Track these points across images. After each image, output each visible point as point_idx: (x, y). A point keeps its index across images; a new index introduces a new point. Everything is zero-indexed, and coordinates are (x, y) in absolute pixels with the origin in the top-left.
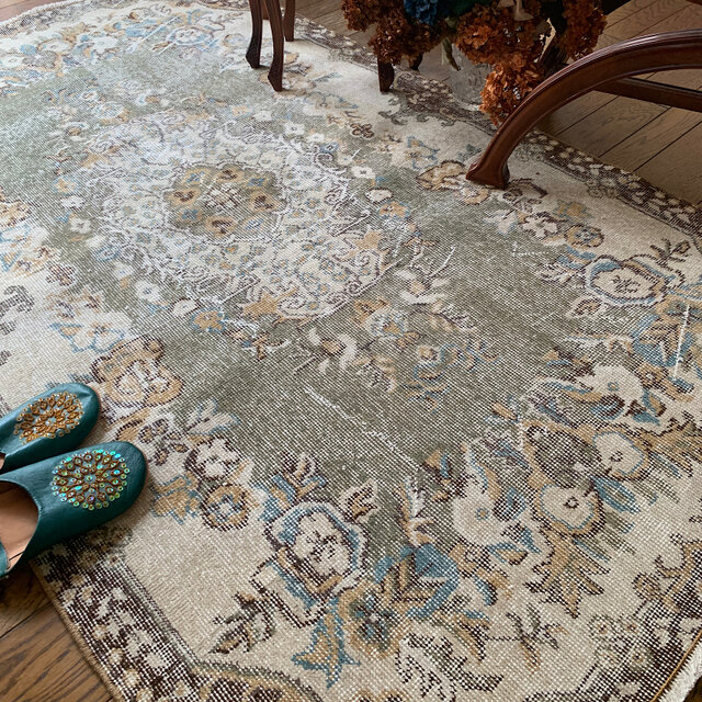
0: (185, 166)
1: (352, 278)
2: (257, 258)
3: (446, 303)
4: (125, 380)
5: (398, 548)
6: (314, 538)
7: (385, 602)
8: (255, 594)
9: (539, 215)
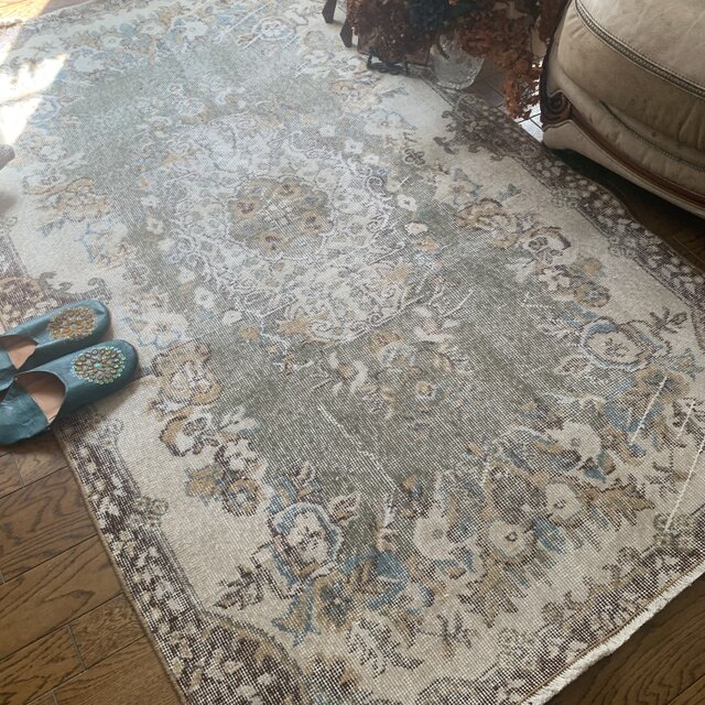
0: (251, 176)
1: (376, 309)
2: (299, 278)
3: (451, 345)
4: (177, 377)
5: (366, 550)
6: (304, 531)
7: (347, 591)
8: (252, 567)
9: (557, 267)
